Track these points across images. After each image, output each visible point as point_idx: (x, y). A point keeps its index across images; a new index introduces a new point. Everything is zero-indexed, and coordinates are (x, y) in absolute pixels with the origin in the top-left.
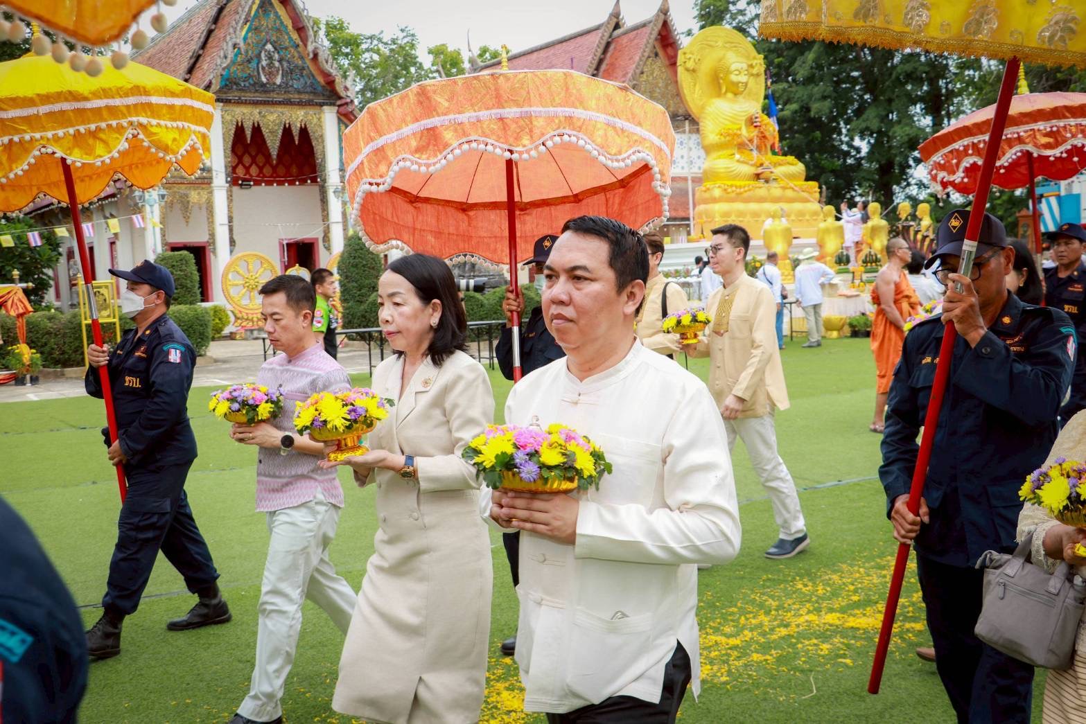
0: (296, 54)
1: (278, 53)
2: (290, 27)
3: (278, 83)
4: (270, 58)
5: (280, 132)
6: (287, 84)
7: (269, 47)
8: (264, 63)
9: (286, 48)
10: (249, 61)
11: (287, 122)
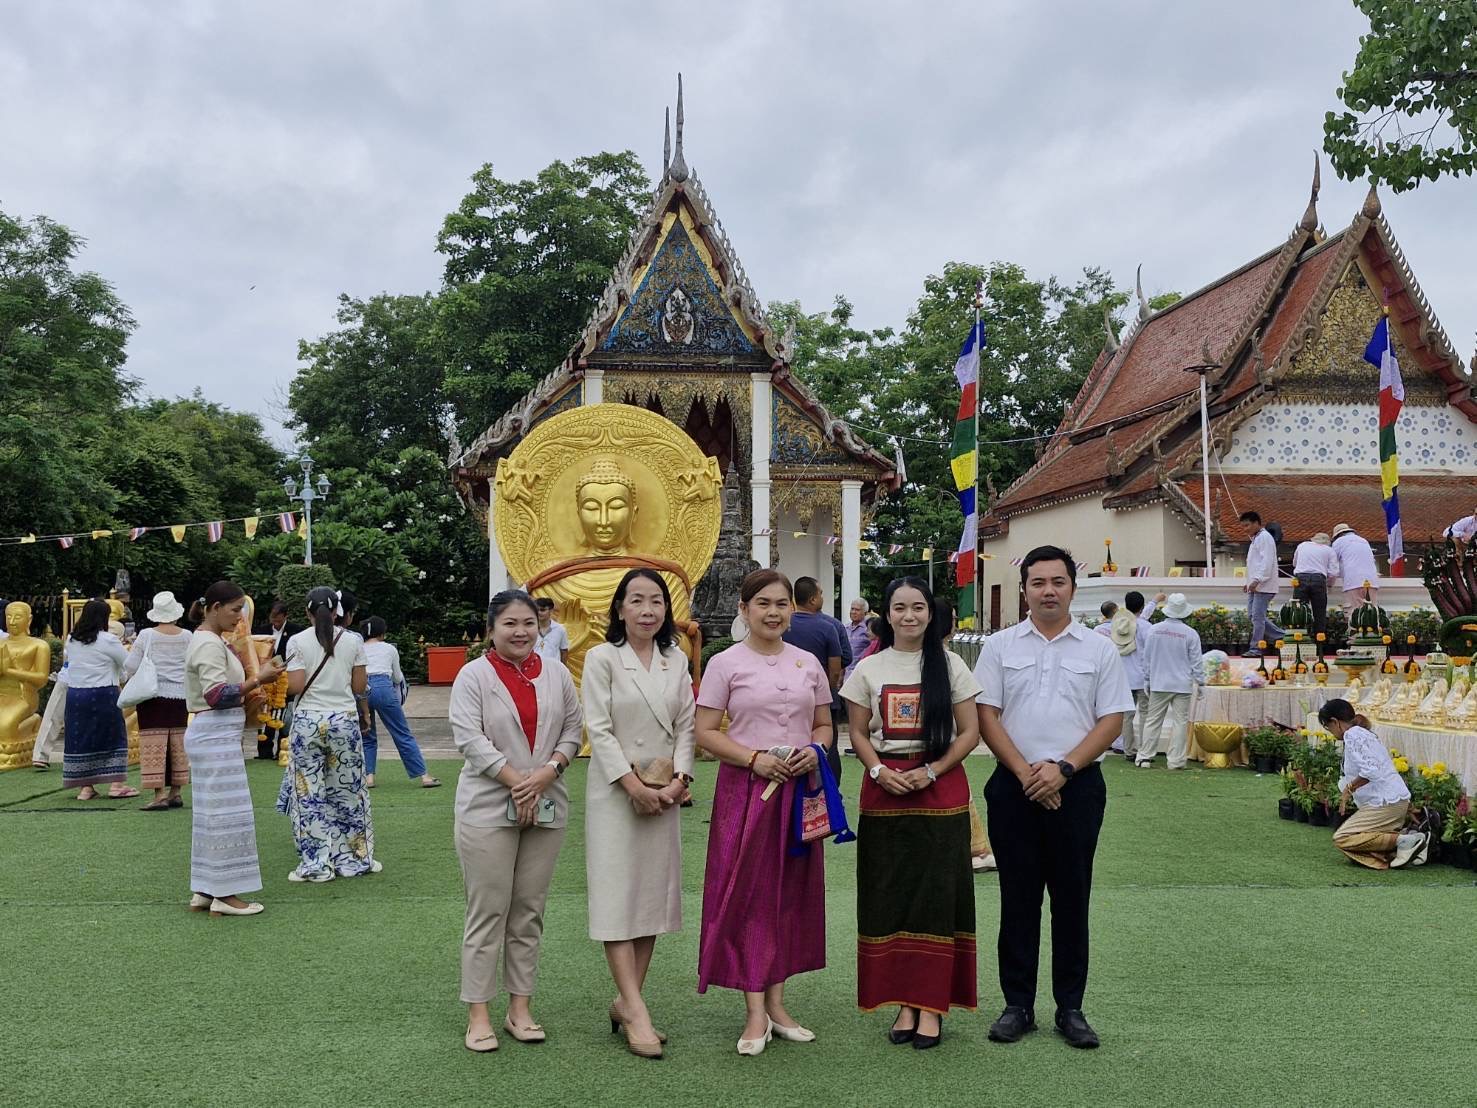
0: (716, 302)
1: (691, 301)
2: (709, 265)
3: (688, 342)
4: (678, 308)
5: (688, 408)
6: (701, 343)
7: (678, 294)
8: (669, 316)
9: (703, 295)
10: (648, 314)
11: (699, 394)
